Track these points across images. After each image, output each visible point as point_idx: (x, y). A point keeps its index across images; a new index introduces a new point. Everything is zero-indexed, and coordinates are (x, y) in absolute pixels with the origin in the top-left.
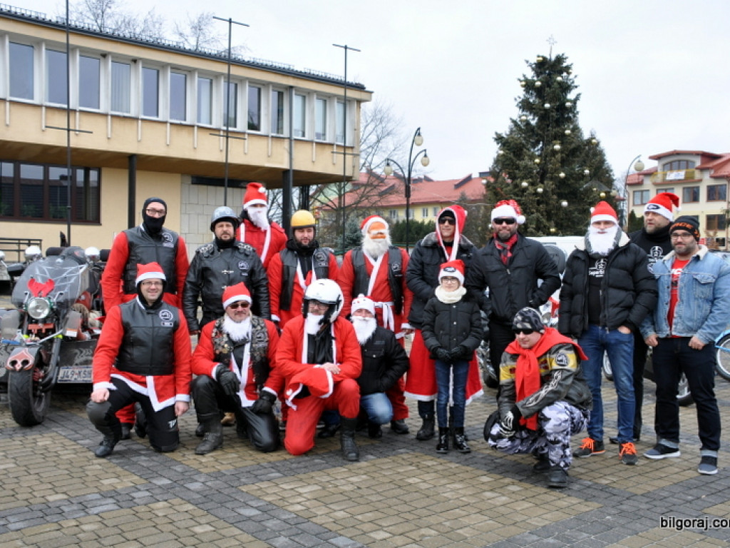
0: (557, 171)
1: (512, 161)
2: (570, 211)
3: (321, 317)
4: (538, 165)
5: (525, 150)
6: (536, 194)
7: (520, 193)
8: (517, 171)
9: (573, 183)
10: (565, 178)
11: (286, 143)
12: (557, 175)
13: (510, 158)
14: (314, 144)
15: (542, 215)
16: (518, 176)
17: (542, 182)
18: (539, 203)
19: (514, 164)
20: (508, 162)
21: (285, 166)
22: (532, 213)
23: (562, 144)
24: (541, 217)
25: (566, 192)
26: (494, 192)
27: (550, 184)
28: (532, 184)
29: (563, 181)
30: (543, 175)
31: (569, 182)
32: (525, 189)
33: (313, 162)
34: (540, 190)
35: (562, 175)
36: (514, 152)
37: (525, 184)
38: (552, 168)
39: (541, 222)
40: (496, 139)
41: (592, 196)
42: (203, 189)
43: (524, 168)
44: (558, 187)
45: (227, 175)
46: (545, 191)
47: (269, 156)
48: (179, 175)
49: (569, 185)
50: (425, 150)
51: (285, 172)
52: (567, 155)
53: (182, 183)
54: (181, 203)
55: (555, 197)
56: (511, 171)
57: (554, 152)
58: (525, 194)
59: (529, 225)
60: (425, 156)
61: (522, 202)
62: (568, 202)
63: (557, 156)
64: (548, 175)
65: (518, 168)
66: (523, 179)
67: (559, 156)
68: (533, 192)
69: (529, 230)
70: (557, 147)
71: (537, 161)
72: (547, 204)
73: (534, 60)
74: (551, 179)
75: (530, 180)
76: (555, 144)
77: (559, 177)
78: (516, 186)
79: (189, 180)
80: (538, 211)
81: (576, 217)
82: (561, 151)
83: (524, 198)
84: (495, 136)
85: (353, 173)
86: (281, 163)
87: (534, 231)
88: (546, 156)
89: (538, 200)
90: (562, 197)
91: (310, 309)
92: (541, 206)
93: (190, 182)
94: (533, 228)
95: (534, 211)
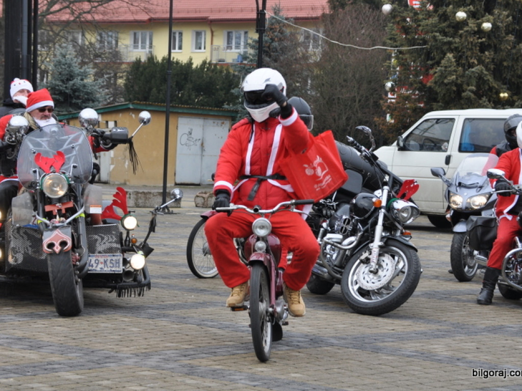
6: (480, 32)
15: (487, 69)
17: (490, 12)
18: (483, 48)
22: (471, 66)
24: (485, 72)
26: (403, 27)
27: (503, 16)
28: (474, 15)
32: (461, 24)
34: (487, 26)
37: (461, 15)
39: (485, 82)
44: (518, 21)
46: (495, 28)
55: (511, 38)
58: (461, 31)
59: (465, 86)
61: (453, 47)
66: (458, 5)
68: (475, 28)
69: (464, 94)
72: (497, 50)
75: (470, 8)
80: (481, 62)
83: (457, 40)
87: (472, 96)
89: (483, 44)
92: (487, 53)
94: (472, 91)
95: (476, 62)
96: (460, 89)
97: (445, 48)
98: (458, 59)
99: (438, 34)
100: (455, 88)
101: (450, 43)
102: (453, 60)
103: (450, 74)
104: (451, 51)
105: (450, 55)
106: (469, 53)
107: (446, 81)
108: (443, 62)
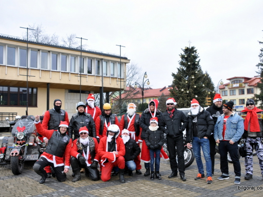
0: (193, 85)
1: (178, 82)
2: (198, 99)
3: (112, 136)
4: (187, 83)
5: (182, 79)
6: (186, 93)
7: (181, 93)
8: (180, 86)
9: (199, 89)
10: (196, 88)
11: (101, 78)
12: (193, 87)
13: (177, 81)
14: (110, 78)
15: (189, 100)
16: (180, 87)
17: (188, 89)
18: (188, 96)
19: (179, 83)
20: (177, 83)
21: (101, 85)
22: (186, 100)
23: (195, 76)
25: (197, 92)
26: (172, 93)
27: (191, 90)
28: (185, 90)
29: (195, 89)
30: (188, 87)
31: (198, 89)
32: (183, 92)
33: (110, 84)
34: (188, 92)
35: (195, 87)
36: (179, 79)
37: (182, 90)
38: (191, 85)
39: (189, 103)
40: (172, 75)
41: (205, 94)
42: (73, 94)
43: (182, 85)
44: (194, 91)
45: (81, 89)
46: (189, 92)
47: (95, 82)
48: (64, 90)
49: (198, 90)
50: (148, 79)
51: (101, 88)
52: (197, 80)
53: (65, 92)
54: (65, 99)
55: (193, 94)
56: (178, 86)
57: (192, 79)
58: (183, 93)
59: (184, 104)
60: (148, 81)
62: (198, 96)
63: (193, 80)
64: (190, 87)
65: (180, 84)
66: (182, 88)
67: (194, 80)
68: (185, 93)
69: (185, 106)
70: (193, 77)
71: (186, 82)
72: (190, 97)
73: (184, 48)
74: (192, 88)
75: (184, 89)
76: (192, 76)
77: (194, 87)
78: (180, 91)
79: (67, 91)
80: (187, 99)
81: (201, 101)
82: (195, 79)
83: (182, 95)
84: (172, 74)
85: (124, 87)
86: (99, 85)
88: (190, 80)
89: (187, 95)
90: (195, 94)
91: (109, 134)
92: (188, 97)
93: (68, 92)
94: (186, 105)
95: (186, 99)
96: (184, 105)
97: (180, 97)
98: (183, 99)
99: (178, 94)
100: (182, 104)
101: (181, 96)
102: (182, 99)
103: (181, 102)
104: (181, 97)
105: (181, 98)
106: (185, 97)
107: (181, 103)
108: (180, 99)
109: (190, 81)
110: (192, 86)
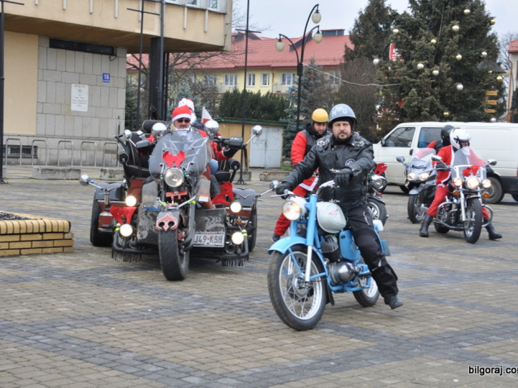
0: (454, 52)
2: (464, 94)
4: (435, 45)
5: (421, 30)
6: (432, 76)
7: (415, 75)
8: (412, 52)
9: (469, 66)
10: (462, 60)
12: (453, 57)
13: (405, 37)
14: (186, 10)
15: (436, 98)
16: (413, 56)
17: (439, 64)
18: (434, 85)
19: (409, 44)
22: (427, 96)
23: (460, 24)
24: (435, 100)
25: (462, 75)
26: (386, 73)
27: (446, 66)
28: (428, 66)
29: (459, 63)
30: (439, 56)
31: (465, 64)
32: (422, 70)
33: (184, 29)
34: (436, 72)
35: (459, 57)
37: (420, 65)
38: (448, 50)
39: (435, 106)
41: (488, 80)
43: (420, 48)
44: (454, 70)
46: (441, 73)
48: (36, 37)
49: (465, 67)
50: (319, 26)
51: (155, 39)
52: (465, 36)
53: (39, 45)
54: (38, 69)
55: (450, 79)
56: (406, 51)
57: (452, 33)
58: (420, 75)
59: (423, 108)
60: (319, 32)
61: (415, 85)
62: (464, 85)
63: (454, 37)
64: (444, 57)
65: (413, 48)
66: (419, 60)
67: (456, 37)
68: (429, 74)
69: (422, 113)
70: (456, 27)
71: (434, 41)
72: (442, 86)
74: (447, 60)
75: (426, 61)
76: (453, 25)
77: (456, 59)
78: (411, 67)
79: (46, 42)
80: (432, 94)
81: (471, 101)
82: (459, 32)
83: (418, 80)
86: (152, 29)
87: (427, 114)
88: (443, 37)
89: (433, 83)
90: (457, 79)
92: (436, 89)
93: (48, 45)
94: (427, 111)
95: (429, 94)
96: (420, 110)
97: (411, 85)
98: (419, 92)
99: (407, 77)
100: (417, 109)
101: (414, 82)
102: (416, 92)
103: (414, 101)
104: (415, 87)
105: (414, 90)
106: (425, 88)
107: (411, 105)
108: (410, 94)
109: (445, 39)
110: (448, 55)
